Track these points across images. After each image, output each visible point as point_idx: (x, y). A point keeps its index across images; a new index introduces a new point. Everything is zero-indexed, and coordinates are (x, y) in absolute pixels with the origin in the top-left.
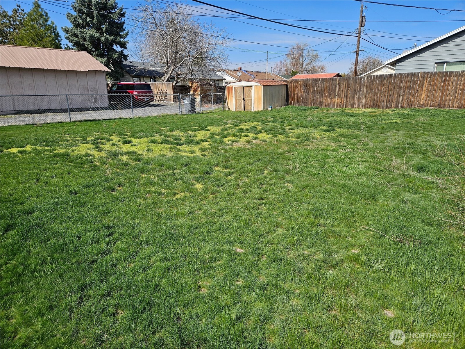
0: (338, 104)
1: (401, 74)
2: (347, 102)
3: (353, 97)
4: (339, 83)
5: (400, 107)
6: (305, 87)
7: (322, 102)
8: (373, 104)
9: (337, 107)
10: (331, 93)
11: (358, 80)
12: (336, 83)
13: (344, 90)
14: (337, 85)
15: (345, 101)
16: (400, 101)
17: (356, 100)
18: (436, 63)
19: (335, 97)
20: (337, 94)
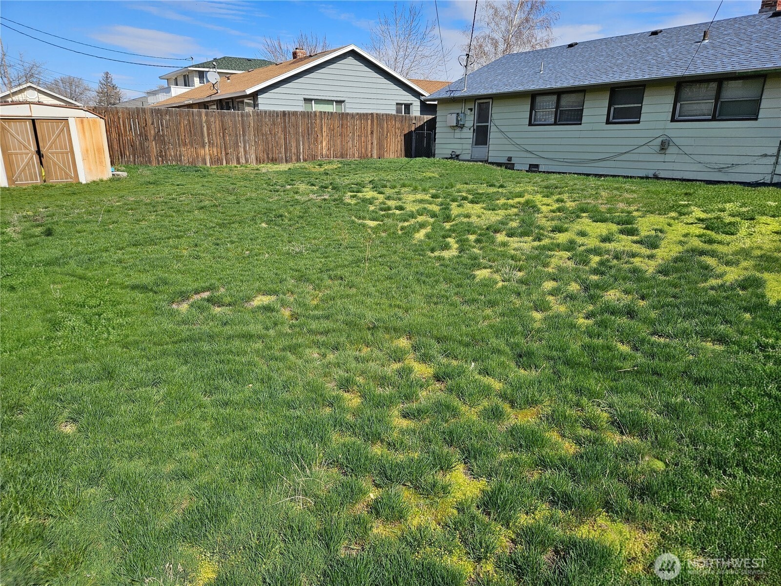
0: (211, 158)
1: (296, 112)
2: (227, 154)
3: (236, 145)
4: (207, 121)
5: (302, 161)
6: (135, 124)
7: (180, 156)
8: (268, 157)
9: (211, 163)
10: (195, 137)
11: (238, 117)
12: (201, 121)
13: (218, 133)
14: (204, 124)
15: (223, 153)
16: (301, 151)
17: (241, 150)
18: (305, 99)
19: (204, 147)
20: (206, 141)
